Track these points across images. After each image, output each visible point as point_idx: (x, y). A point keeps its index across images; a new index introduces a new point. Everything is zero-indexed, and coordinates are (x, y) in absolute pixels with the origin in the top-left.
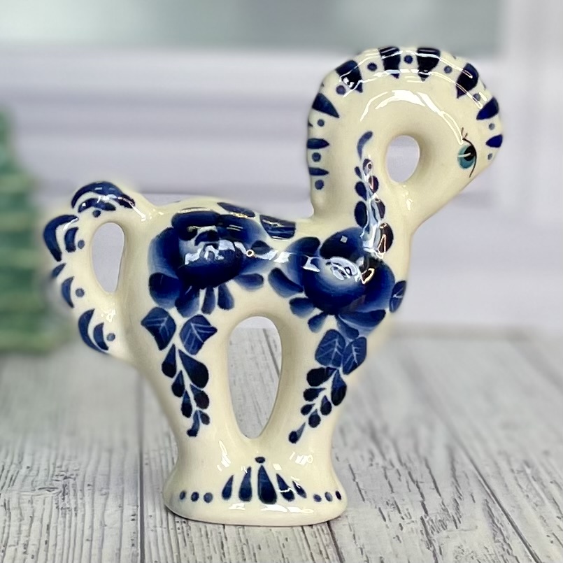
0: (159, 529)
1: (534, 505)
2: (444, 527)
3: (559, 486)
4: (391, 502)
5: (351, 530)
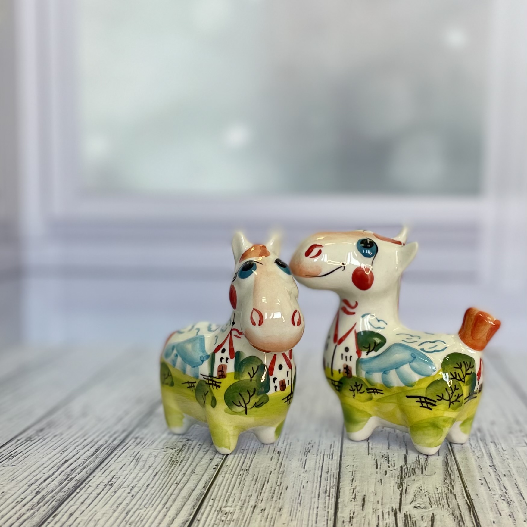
0: (227, 475)
1: (477, 458)
2: (414, 472)
3: (496, 445)
4: (385, 456)
5: (352, 476)
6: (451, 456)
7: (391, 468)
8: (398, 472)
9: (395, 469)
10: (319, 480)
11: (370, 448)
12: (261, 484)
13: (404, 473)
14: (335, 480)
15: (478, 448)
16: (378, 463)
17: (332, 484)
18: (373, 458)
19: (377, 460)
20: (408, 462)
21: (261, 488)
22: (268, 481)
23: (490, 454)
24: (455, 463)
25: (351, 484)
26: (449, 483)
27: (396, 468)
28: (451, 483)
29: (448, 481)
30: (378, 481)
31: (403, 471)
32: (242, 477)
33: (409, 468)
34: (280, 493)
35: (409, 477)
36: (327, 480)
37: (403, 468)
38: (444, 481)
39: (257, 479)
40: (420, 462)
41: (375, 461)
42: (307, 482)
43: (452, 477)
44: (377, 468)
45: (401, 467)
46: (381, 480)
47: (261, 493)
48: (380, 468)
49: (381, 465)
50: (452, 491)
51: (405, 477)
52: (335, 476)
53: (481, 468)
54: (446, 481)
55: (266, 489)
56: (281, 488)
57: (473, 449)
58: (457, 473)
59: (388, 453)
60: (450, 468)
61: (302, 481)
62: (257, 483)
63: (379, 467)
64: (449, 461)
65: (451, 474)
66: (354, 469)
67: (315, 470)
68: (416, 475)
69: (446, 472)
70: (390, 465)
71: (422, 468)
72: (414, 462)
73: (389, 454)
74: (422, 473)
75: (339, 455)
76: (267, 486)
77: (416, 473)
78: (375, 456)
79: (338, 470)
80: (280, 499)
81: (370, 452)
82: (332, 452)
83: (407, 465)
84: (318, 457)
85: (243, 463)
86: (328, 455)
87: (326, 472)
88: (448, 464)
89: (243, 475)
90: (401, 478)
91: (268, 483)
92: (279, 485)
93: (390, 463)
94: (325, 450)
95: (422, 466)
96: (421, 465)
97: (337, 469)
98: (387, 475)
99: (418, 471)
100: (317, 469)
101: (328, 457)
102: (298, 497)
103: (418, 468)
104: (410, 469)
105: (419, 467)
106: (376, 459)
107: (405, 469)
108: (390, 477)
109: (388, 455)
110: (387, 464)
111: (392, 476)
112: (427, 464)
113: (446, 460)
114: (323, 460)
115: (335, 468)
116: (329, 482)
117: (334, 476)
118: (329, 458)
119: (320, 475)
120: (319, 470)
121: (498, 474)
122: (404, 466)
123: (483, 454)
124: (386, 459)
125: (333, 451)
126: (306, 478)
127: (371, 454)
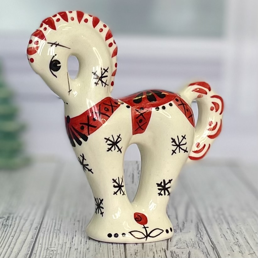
6: (201, 223)
12: (71, 237)
24: (203, 226)
26: (199, 237)
32: (57, 233)
39: (67, 234)
47: (72, 241)
50: (202, 240)
53: (221, 230)
57: (216, 220)
60: (200, 229)
64: (199, 226)
65: (201, 232)
68: (177, 232)
69: (197, 231)
71: (181, 229)
74: (181, 232)
76: (76, 238)
80: (86, 244)
85: (55, 226)
89: (57, 232)
105: (178, 228)
112: (184, 227)
121: (233, 232)
123: (223, 222)
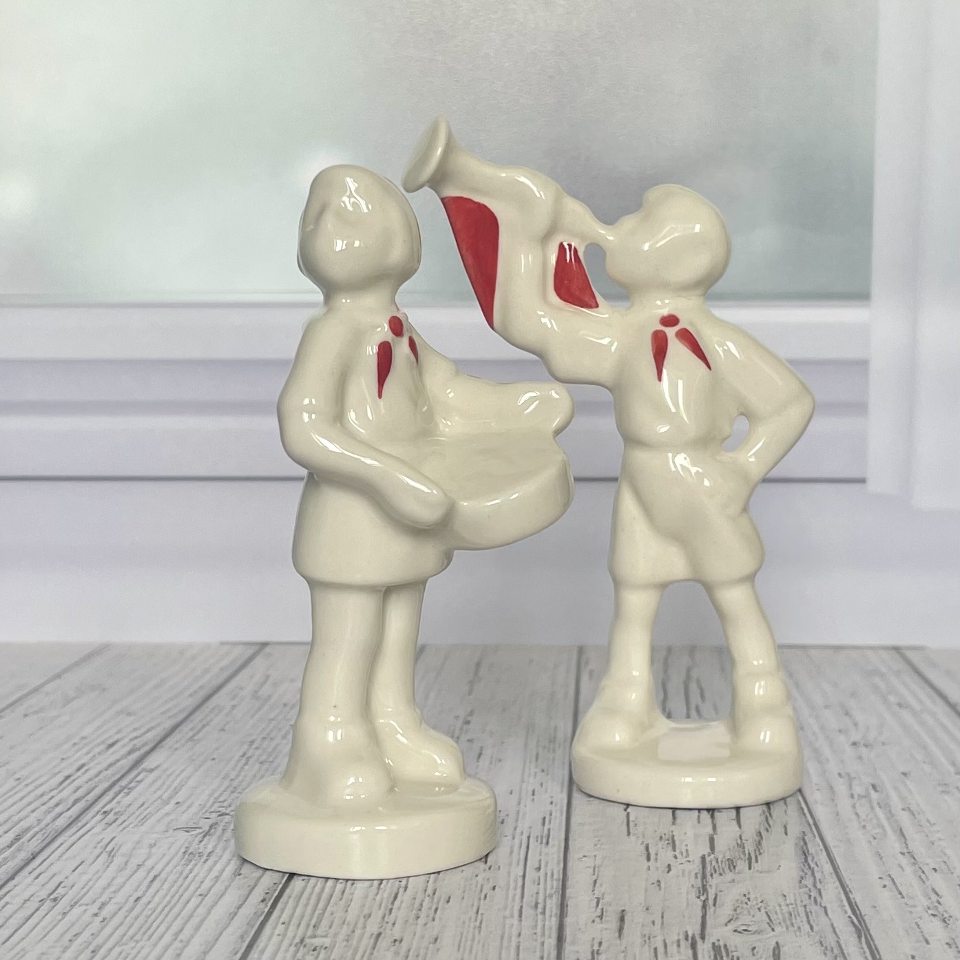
1: (872, 838)
2: (732, 868)
3: (913, 815)
4: (667, 837)
5: (594, 874)
6: (814, 836)
7: (681, 859)
8: (696, 866)
9: (689, 861)
10: (520, 884)
11: (631, 824)
12: (390, 894)
13: (709, 869)
14: (555, 883)
15: (875, 821)
16: (650, 850)
17: (548, 892)
18: (640, 842)
19: (648, 844)
20: (717, 849)
21: (392, 899)
22: (406, 888)
23: (901, 830)
24: (822, 847)
25: (593, 891)
26: (810, 886)
27: (690, 858)
28: (815, 885)
29: (809, 881)
30: (653, 884)
31: (708, 866)
33: (719, 860)
34: (434, 908)
35: (721, 875)
36: (539, 884)
37: (708, 859)
38: (800, 882)
39: (381, 884)
40: (744, 848)
41: (643, 848)
42: (494, 888)
43: (818, 875)
44: (648, 859)
45: (703, 858)
46: (659, 881)
47: (391, 909)
48: (656, 859)
49: (657, 854)
50: (819, 899)
51: (712, 875)
52: (555, 876)
53: (881, 858)
54: (803, 882)
55: (402, 902)
56: (435, 900)
57: (863, 824)
58: (828, 868)
59: (672, 831)
60: (813, 858)
61: (482, 886)
62: (381, 891)
63: (653, 857)
64: (810, 845)
65: (816, 868)
66: (598, 862)
67: (510, 864)
68: (737, 871)
69: (804, 866)
70: (677, 853)
71: (750, 859)
72: (731, 847)
73: (674, 833)
74: (750, 868)
75: (563, 836)
76: (405, 898)
77: (737, 868)
78: (644, 837)
79: (562, 865)
80: (434, 920)
81: (631, 831)
82: (546, 832)
83: (716, 853)
84: (517, 841)
86: (537, 837)
87: (536, 869)
88: (808, 851)
90: (704, 877)
91: (405, 890)
92: (431, 895)
93: (678, 851)
94: (530, 828)
95: (749, 854)
96: (747, 852)
97: (558, 863)
98: (671, 873)
99: (742, 865)
100: (514, 864)
101: (537, 841)
102: (473, 915)
103: (742, 859)
104: (722, 861)
105: (742, 856)
106: (645, 843)
107: (711, 862)
108: (678, 876)
109: (673, 836)
110: (670, 853)
111: (683, 874)
112: (761, 851)
113: (802, 843)
114: (528, 847)
115: (555, 861)
116: (541, 886)
117: (552, 875)
118: (541, 843)
119: (521, 874)
120: (518, 864)
121: (920, 868)
122: (709, 856)
123: (885, 830)
124: (668, 844)
125: (549, 830)
126: (491, 880)
127: (634, 835)
